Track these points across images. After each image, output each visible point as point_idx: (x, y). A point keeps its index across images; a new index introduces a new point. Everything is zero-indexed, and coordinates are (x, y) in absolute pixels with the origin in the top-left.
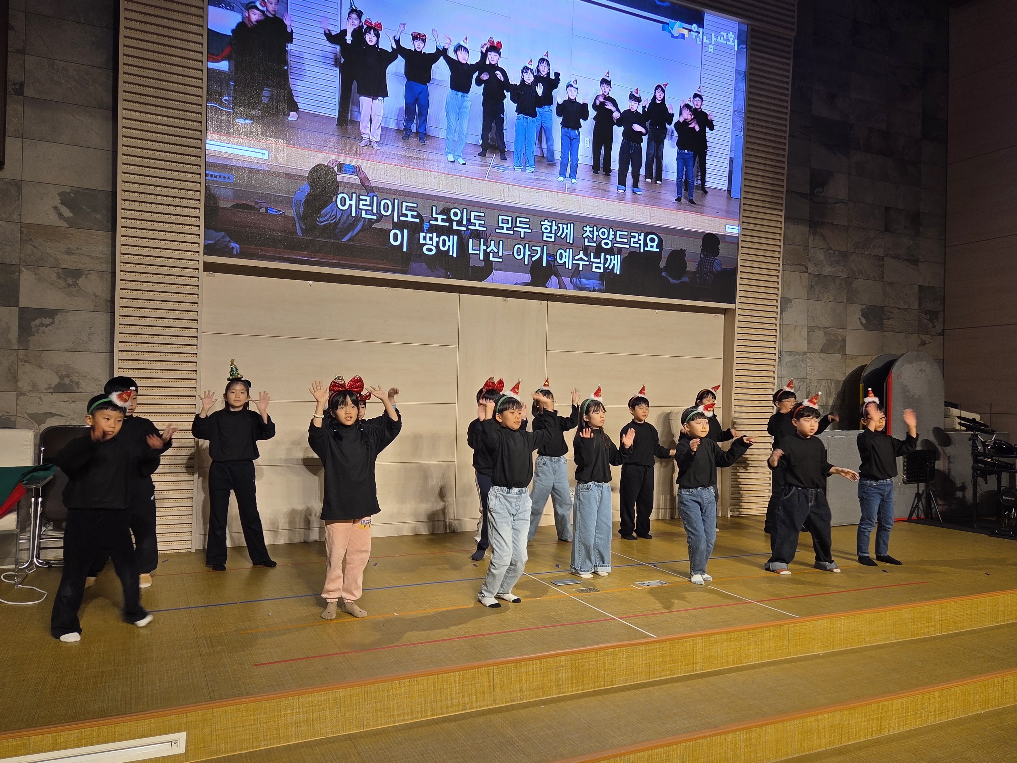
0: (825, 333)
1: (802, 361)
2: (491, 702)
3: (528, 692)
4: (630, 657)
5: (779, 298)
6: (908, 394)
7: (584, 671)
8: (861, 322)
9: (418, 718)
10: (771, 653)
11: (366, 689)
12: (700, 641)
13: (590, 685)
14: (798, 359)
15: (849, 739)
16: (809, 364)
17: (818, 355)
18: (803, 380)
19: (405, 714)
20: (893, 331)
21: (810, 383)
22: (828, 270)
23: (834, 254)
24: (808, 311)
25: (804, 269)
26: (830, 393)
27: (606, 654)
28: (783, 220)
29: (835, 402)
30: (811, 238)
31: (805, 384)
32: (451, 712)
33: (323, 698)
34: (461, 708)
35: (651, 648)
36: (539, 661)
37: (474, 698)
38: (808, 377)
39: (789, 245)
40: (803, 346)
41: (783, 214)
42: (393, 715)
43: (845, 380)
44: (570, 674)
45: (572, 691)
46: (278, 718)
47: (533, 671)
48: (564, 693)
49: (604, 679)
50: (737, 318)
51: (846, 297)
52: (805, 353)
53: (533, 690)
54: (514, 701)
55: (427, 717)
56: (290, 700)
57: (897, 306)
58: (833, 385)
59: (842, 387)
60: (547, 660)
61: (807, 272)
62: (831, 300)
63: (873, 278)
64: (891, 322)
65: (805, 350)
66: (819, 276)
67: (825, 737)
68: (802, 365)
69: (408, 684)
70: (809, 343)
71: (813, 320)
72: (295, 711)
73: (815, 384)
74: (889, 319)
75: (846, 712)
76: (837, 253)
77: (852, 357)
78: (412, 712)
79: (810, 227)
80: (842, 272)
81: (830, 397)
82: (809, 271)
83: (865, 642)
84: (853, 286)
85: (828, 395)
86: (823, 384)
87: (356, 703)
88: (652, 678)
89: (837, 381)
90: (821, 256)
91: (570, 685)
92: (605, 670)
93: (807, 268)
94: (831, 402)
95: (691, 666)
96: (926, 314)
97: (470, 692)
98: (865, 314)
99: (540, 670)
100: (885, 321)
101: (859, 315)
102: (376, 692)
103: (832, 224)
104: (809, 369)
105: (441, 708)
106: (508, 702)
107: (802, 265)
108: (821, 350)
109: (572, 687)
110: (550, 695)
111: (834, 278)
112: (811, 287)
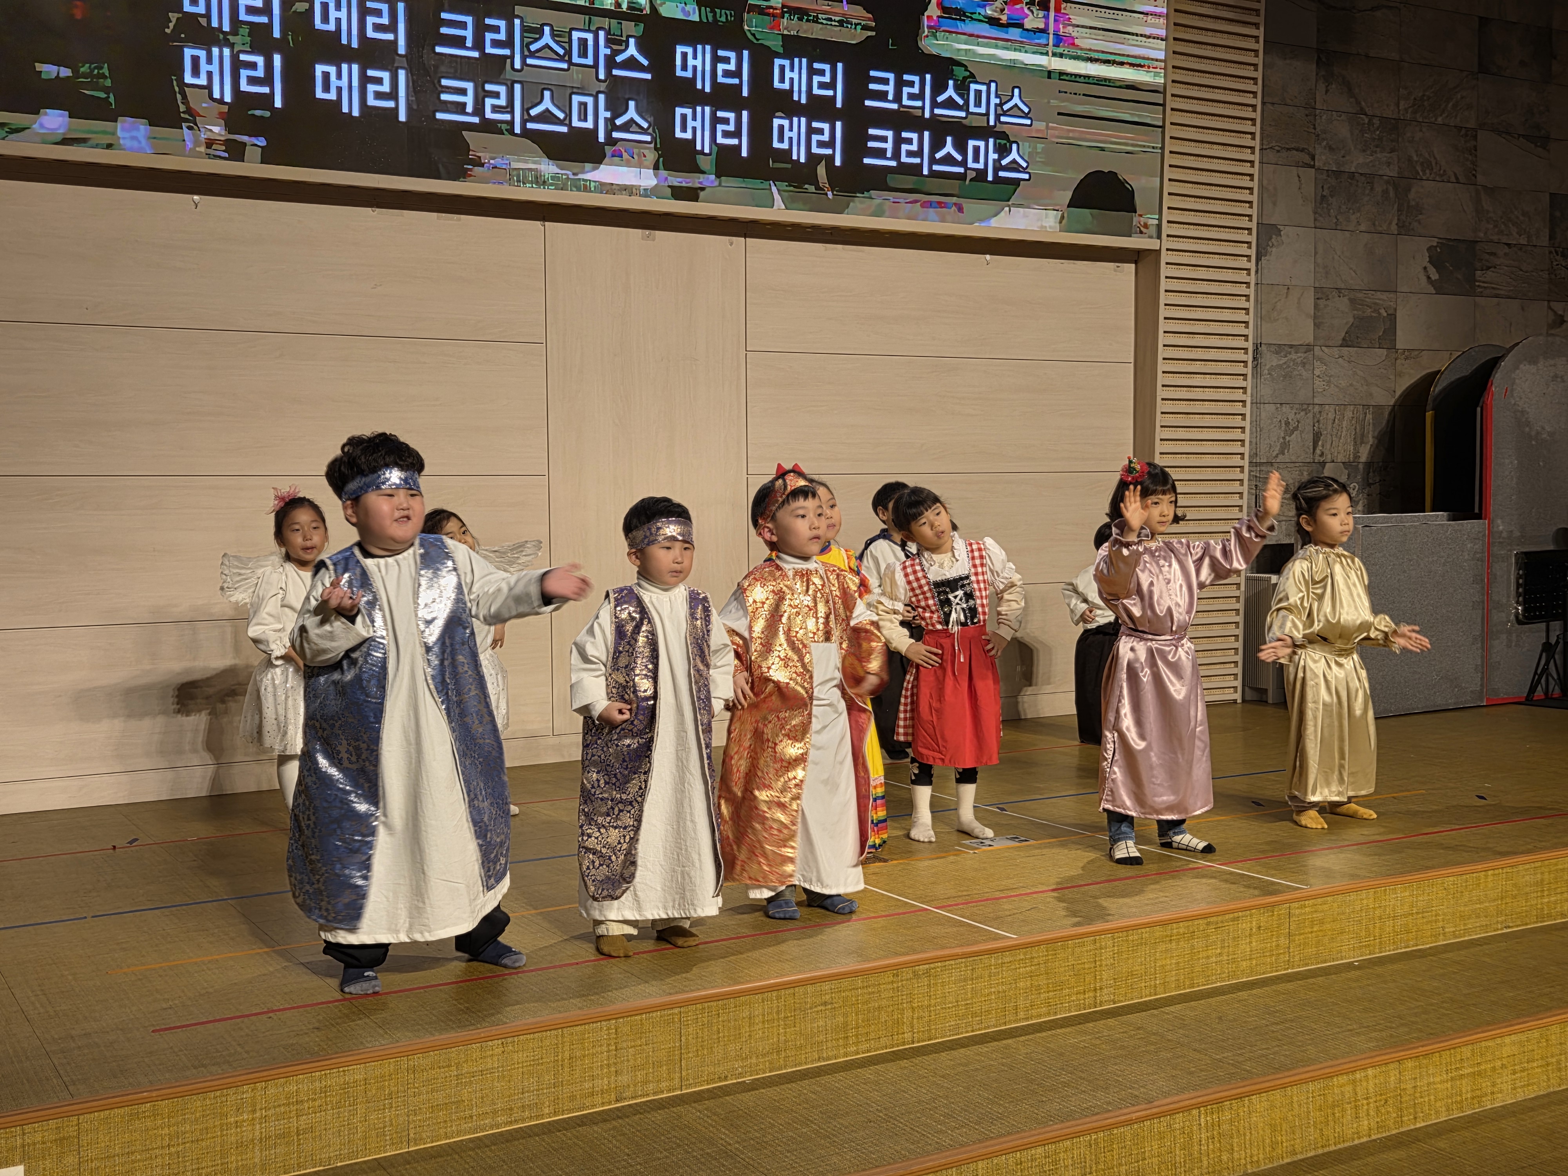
0: (1352, 301)
1: (1304, 364)
2: (677, 1081)
3: (754, 1060)
4: (965, 980)
5: (1254, 225)
6: (1527, 429)
7: (869, 1012)
8: (1429, 278)
9: (523, 1120)
10: (1254, 962)
11: (411, 1063)
12: (1110, 943)
13: (883, 1041)
14: (1294, 361)
15: (1415, 1118)
16: (1317, 372)
17: (1336, 351)
18: (1305, 407)
19: (495, 1112)
20: (1497, 296)
21: (1320, 412)
22: (1357, 161)
23: (1370, 122)
24: (1316, 253)
25: (1307, 159)
26: (1363, 435)
27: (916, 975)
28: (1260, 47)
29: (1372, 454)
30: (1322, 87)
31: (1310, 415)
32: (594, 1106)
33: (317, 1084)
34: (613, 1096)
35: (1008, 959)
36: (775, 994)
37: (640, 1075)
38: (1316, 401)
39: (1273, 104)
40: (1306, 333)
41: (1260, 33)
42: (471, 1117)
43: (1394, 406)
44: (841, 1019)
45: (846, 1055)
46: (222, 1130)
47: (763, 1015)
48: (829, 1059)
49: (912, 1027)
50: (1165, 271)
51: (1395, 221)
52: (1309, 348)
53: (764, 1055)
54: (726, 1078)
55: (542, 1116)
56: (247, 1093)
57: (1504, 241)
58: (1369, 417)
59: (1388, 421)
60: (791, 991)
61: (1313, 167)
62: (1363, 228)
63: (1453, 179)
64: (1490, 275)
65: (1310, 339)
66: (1338, 174)
67: (1368, 1115)
68: (1304, 373)
69: (500, 1050)
70: (1317, 325)
71: (1327, 273)
72: (258, 1114)
73: (1331, 416)
74: (1488, 268)
75: (1410, 1064)
76: (1376, 121)
77: (1409, 354)
78: (511, 1109)
79: (1319, 62)
80: (1389, 164)
81: (1362, 443)
82: (1317, 164)
83: (1444, 934)
84: (1412, 195)
85: (1359, 440)
86: (1349, 414)
87: (390, 1094)
88: (1010, 1022)
89: (1378, 407)
90: (1343, 130)
91: (841, 1042)
92: (913, 1009)
93: (1313, 158)
94: (1364, 455)
95: (1091, 994)
96: (1564, 256)
97: (632, 1063)
98: (1436, 258)
99: (778, 1013)
100: (1478, 273)
101: (1425, 261)
102: (432, 1068)
103: (1367, 56)
104: (1317, 382)
105: (572, 1098)
106: (713, 1081)
107: (1303, 150)
108: (1344, 339)
109: (845, 1046)
110: (800, 1064)
111: (1370, 178)
112: (1322, 201)
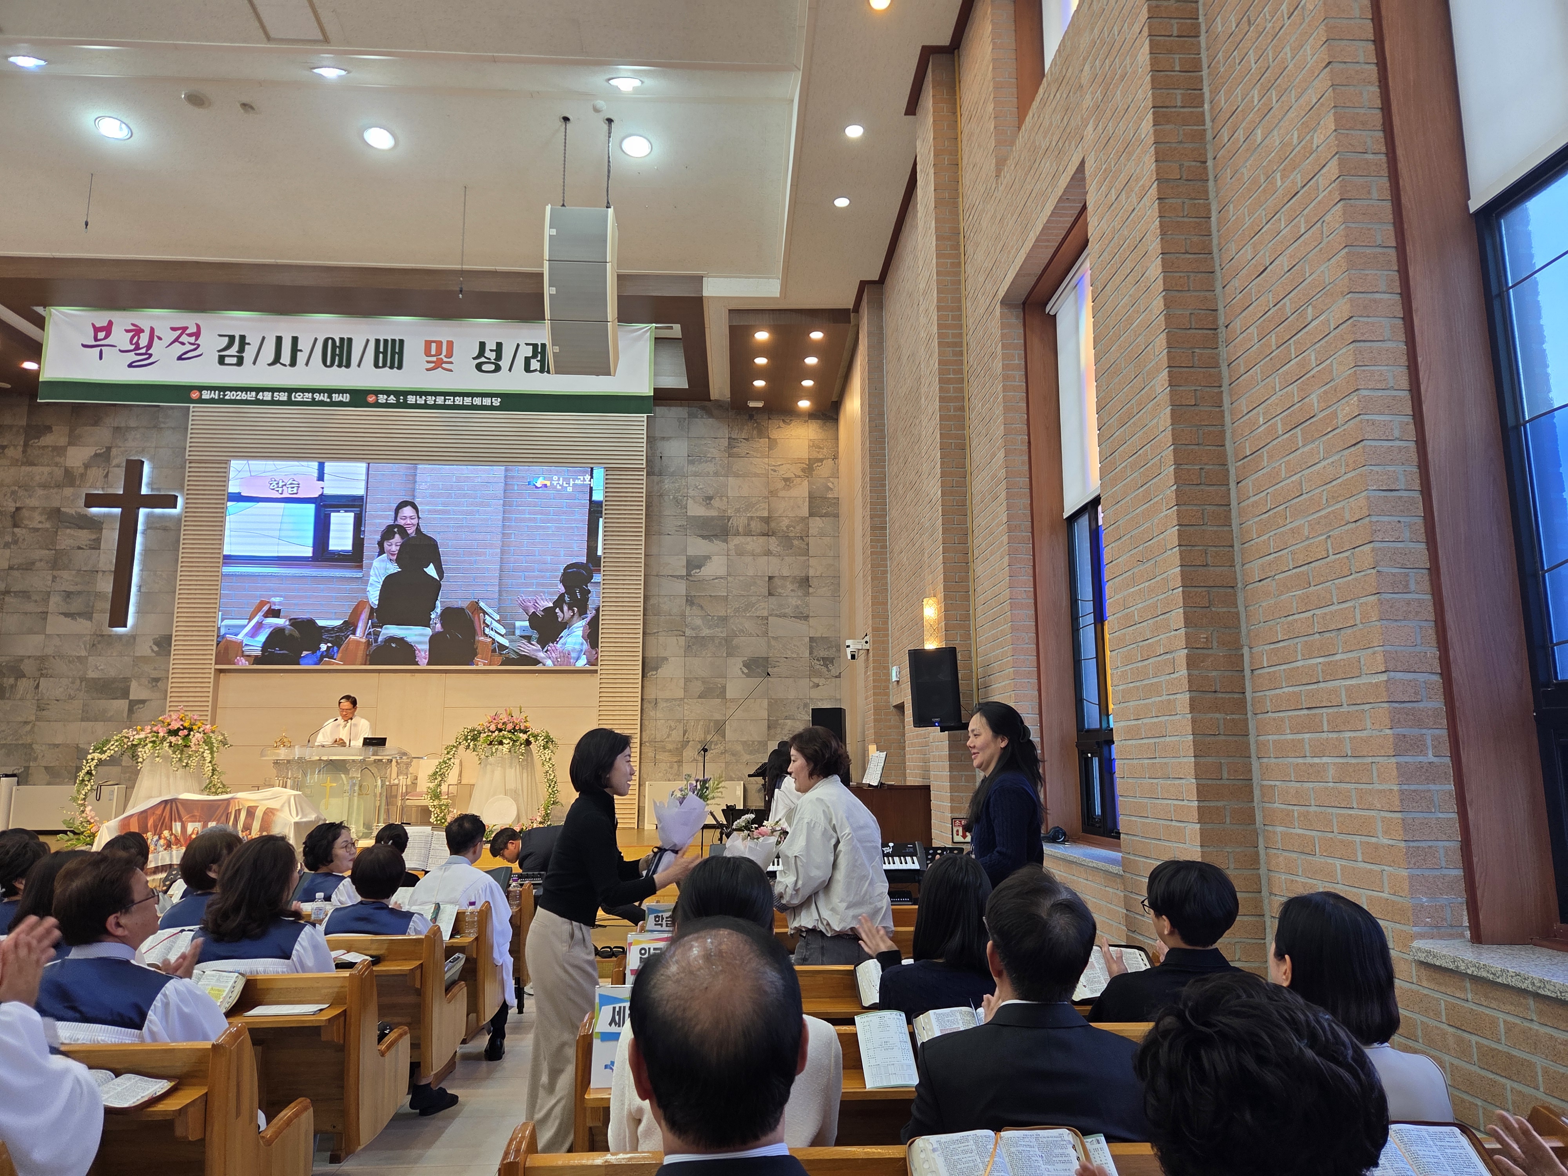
0: (703, 682)
1: (679, 705)
8: (743, 672)
14: (674, 704)
17: (695, 701)
18: (679, 721)
20: (779, 677)
21: (687, 723)
22: (706, 632)
23: (713, 619)
25: (681, 633)
30: (688, 608)
38: (685, 719)
40: (680, 694)
50: (600, 676)
51: (725, 652)
52: (681, 699)
57: (784, 656)
58: (712, 724)
61: (683, 636)
62: (709, 655)
63: (755, 635)
64: (776, 670)
65: (683, 697)
66: (696, 637)
68: (679, 709)
70: (685, 691)
71: (691, 672)
74: (775, 667)
77: (733, 700)
79: (687, 600)
80: (721, 632)
82: (686, 635)
84: (733, 643)
85: (707, 733)
86: (701, 723)
90: (698, 622)
93: (684, 633)
96: (818, 660)
98: (746, 665)
100: (769, 669)
101: (741, 666)
103: (710, 596)
104: (685, 712)
107: (679, 631)
108: (695, 697)
111: (712, 638)
112: (688, 648)
